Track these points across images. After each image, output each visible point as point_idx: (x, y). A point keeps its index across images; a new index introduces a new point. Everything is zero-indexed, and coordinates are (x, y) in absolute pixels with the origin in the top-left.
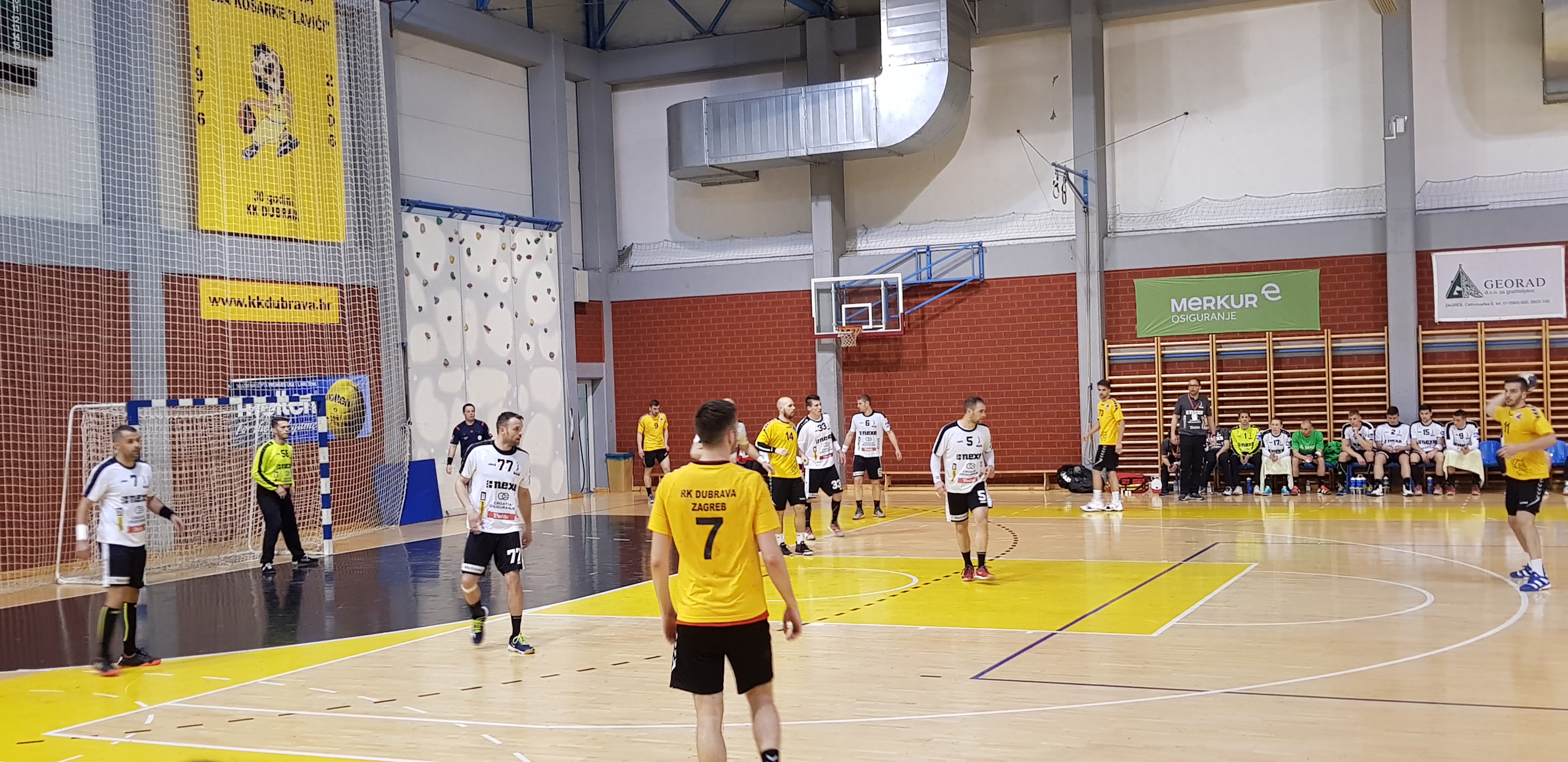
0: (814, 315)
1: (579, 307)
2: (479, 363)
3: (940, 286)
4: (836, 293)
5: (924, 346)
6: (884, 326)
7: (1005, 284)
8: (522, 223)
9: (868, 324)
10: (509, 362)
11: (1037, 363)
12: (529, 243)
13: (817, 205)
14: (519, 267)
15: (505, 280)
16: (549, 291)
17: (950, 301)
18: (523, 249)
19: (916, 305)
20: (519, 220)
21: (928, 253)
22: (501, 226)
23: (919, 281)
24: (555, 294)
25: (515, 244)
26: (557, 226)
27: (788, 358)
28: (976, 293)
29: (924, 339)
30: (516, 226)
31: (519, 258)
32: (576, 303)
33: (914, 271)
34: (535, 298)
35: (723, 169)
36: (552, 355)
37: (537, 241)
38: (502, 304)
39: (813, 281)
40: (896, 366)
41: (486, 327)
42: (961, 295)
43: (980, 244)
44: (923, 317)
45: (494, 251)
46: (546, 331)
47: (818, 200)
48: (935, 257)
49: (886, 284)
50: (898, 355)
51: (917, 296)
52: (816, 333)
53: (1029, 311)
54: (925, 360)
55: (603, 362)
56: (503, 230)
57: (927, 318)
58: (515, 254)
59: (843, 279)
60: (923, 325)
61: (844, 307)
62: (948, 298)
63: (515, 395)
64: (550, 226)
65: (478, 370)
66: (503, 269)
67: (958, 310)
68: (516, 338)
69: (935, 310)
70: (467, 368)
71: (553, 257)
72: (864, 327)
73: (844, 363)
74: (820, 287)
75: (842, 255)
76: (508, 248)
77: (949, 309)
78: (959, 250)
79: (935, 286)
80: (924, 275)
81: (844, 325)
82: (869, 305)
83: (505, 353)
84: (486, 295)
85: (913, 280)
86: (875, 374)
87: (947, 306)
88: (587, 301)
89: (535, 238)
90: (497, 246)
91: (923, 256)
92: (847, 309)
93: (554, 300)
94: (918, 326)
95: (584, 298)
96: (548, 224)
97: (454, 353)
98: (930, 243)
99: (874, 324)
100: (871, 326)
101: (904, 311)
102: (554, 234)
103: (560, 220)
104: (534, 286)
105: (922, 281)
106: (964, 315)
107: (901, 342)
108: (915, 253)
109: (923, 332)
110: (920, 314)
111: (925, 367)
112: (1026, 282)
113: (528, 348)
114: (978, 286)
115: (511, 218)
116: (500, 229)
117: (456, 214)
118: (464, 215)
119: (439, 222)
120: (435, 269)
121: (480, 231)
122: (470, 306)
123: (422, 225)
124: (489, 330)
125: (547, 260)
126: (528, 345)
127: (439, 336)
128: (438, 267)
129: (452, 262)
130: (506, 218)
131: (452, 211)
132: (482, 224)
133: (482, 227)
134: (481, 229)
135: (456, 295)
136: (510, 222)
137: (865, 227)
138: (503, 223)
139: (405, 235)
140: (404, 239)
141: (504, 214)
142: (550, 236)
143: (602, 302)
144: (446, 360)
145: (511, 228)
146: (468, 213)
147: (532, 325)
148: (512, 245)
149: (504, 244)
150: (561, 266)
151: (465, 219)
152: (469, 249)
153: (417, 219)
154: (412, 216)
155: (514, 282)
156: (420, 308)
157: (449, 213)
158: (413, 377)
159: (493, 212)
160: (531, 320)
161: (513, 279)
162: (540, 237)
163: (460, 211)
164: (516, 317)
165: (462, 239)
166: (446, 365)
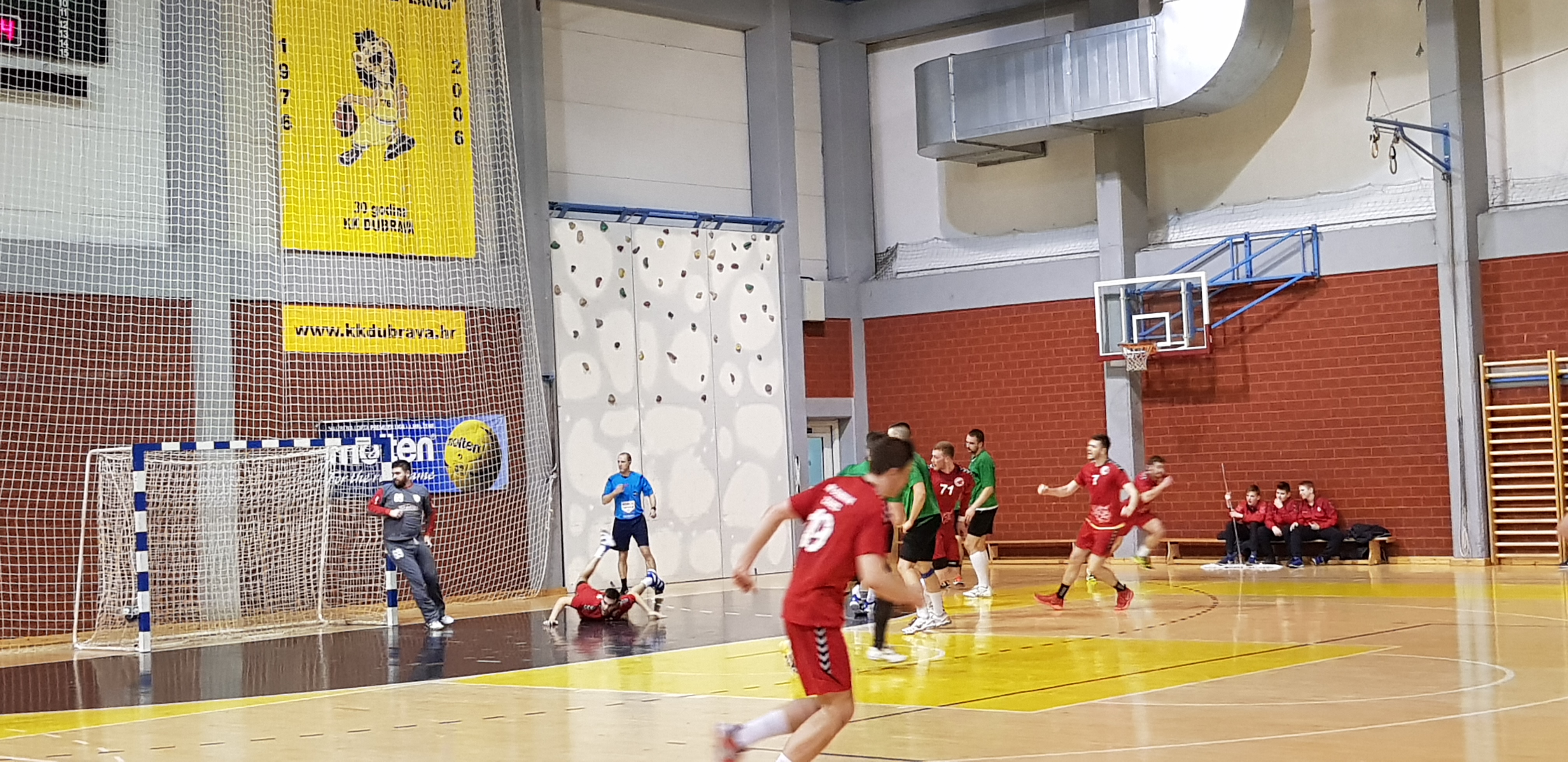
0: (1099, 330)
1: (811, 328)
2: (659, 399)
3: (1263, 286)
4: (1128, 301)
5: (1245, 369)
6: (1186, 342)
7: (1348, 281)
8: (724, 224)
9: (1165, 340)
10: (704, 398)
11: (1393, 389)
12: (735, 248)
13: (1103, 184)
14: (719, 281)
15: (699, 296)
16: (765, 308)
17: (1276, 307)
18: (726, 257)
19: (1234, 311)
20: (719, 220)
21: (1247, 243)
22: (695, 230)
23: (1236, 281)
24: (774, 310)
25: (714, 251)
26: (777, 226)
27: (1075, 388)
28: (1311, 295)
29: (1244, 360)
30: (717, 228)
31: (720, 267)
32: (804, 322)
33: (1230, 267)
34: (744, 317)
35: (980, 144)
36: (769, 389)
37: (747, 246)
38: (694, 326)
39: (1097, 285)
40: (1210, 394)
41: (670, 354)
42: (1290, 298)
43: (1313, 228)
44: (1242, 329)
45: (684, 260)
46: (760, 358)
47: (1103, 178)
48: (1256, 247)
49: (1189, 286)
50: (1213, 381)
51: (1233, 301)
52: (1101, 354)
53: (1382, 319)
54: (1246, 388)
55: (852, 396)
56: (696, 234)
57: (1247, 330)
58: (714, 263)
59: (1141, 281)
60: (1242, 341)
61: (1135, 318)
62: (1274, 302)
63: (713, 439)
64: (769, 226)
65: (658, 407)
66: (695, 282)
67: (1287, 319)
68: (714, 368)
69: (1259, 318)
70: (642, 406)
71: (772, 266)
72: (1160, 344)
73: (1143, 392)
74: (1107, 293)
75: (1139, 250)
76: (704, 256)
77: (1276, 317)
78: (1284, 239)
79: (1257, 287)
80: (1243, 271)
81: (1136, 341)
82: (1166, 315)
83: (700, 387)
84: (671, 315)
85: (1227, 279)
86: (1183, 407)
87: (1272, 314)
88: (823, 319)
89: (744, 242)
90: (689, 253)
91: (1241, 246)
92: (1138, 321)
93: (772, 319)
94: (1236, 342)
95: (818, 315)
96: (766, 223)
97: (623, 386)
98: (1246, 230)
99: (1172, 340)
100: (1168, 343)
101: (1212, 322)
102: (773, 237)
103: (781, 219)
104: (741, 301)
105: (1239, 281)
106: (1295, 326)
107: (1215, 364)
108: (1230, 244)
109: (1243, 349)
110: (1238, 325)
111: (1247, 398)
112: (1375, 279)
113: (733, 380)
114: (1313, 286)
115: (709, 218)
116: (693, 233)
117: (628, 217)
118: (639, 218)
119: (604, 227)
120: (598, 286)
121: (664, 237)
122: (647, 329)
123: (580, 233)
124: (675, 358)
125: (762, 269)
126: (732, 376)
127: (602, 367)
128: (601, 283)
129: (622, 276)
130: (700, 219)
131: (622, 213)
132: (666, 228)
133: (666, 232)
134: (664, 234)
135: (627, 315)
136: (707, 223)
137: (1178, 212)
138: (697, 226)
139: (555, 246)
140: (554, 251)
141: (696, 214)
142: (768, 238)
143: (849, 319)
144: (611, 396)
145: (709, 231)
146: (643, 215)
147: (739, 351)
148: (710, 251)
149: (698, 251)
150: (783, 276)
151: (641, 223)
152: (646, 259)
153: (572, 226)
154: (565, 223)
155: (712, 297)
156: (576, 333)
157: (618, 216)
158: (564, 417)
159: (682, 213)
160: (738, 345)
161: (712, 293)
162: (752, 241)
163: (632, 212)
164: (716, 341)
165: (636, 247)
166: (612, 402)
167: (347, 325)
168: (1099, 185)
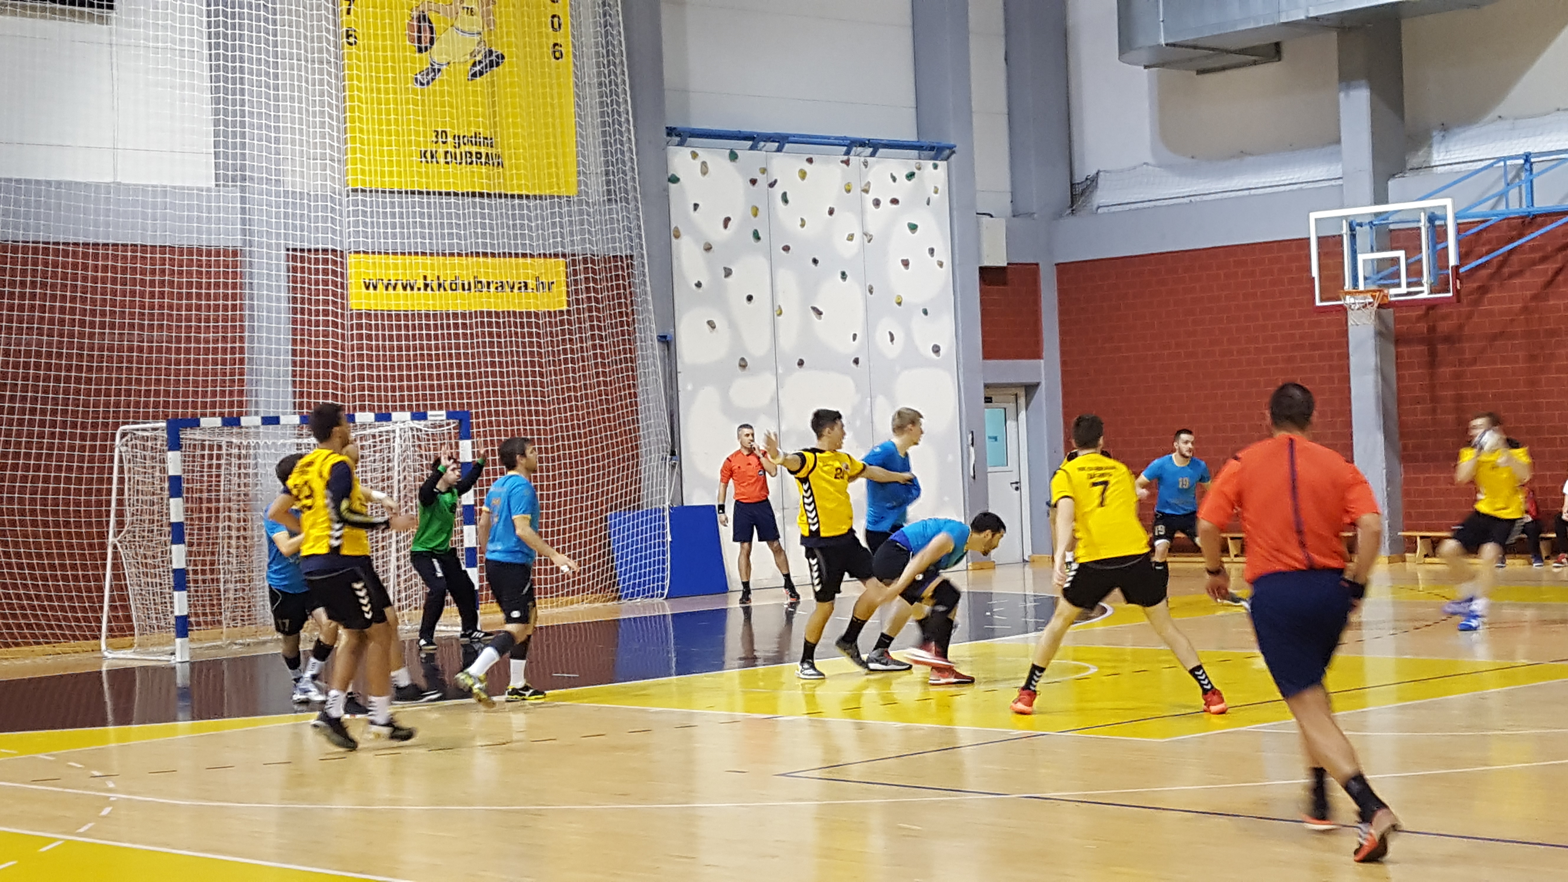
1: (989, 275)
2: (801, 363)
8: (881, 151)
9: (1399, 285)
10: (856, 361)
12: (894, 179)
13: (1347, 95)
14: (876, 219)
15: (851, 238)
16: (932, 251)
18: (882, 189)
20: (875, 146)
21: (1527, 166)
22: (845, 158)
24: (943, 253)
25: (869, 183)
26: (947, 152)
30: (873, 155)
31: (877, 203)
32: (982, 269)
34: (906, 263)
35: (1195, 47)
36: (936, 350)
37: (911, 176)
38: (844, 275)
41: (814, 309)
45: (832, 194)
46: (925, 312)
47: (1348, 87)
48: (1539, 172)
49: (1431, 217)
55: (1039, 357)
56: (847, 162)
58: (869, 198)
64: (937, 151)
65: (800, 373)
66: (846, 221)
68: (869, 324)
70: (780, 371)
71: (941, 200)
72: (1393, 291)
75: (1393, 176)
76: (856, 190)
80: (1525, 201)
83: (852, 348)
84: (815, 261)
88: (1005, 265)
89: (906, 172)
90: (838, 186)
93: (941, 264)
95: (998, 259)
96: (933, 149)
97: (757, 347)
98: (1531, 149)
100: (1403, 289)
102: (942, 164)
103: (952, 143)
104: (903, 244)
113: (892, 339)
115: (862, 144)
116: (842, 162)
117: (762, 144)
118: (777, 144)
119: (733, 156)
120: (726, 226)
121: (807, 167)
122: (787, 279)
123: (704, 164)
124: (819, 313)
125: (928, 204)
126: (891, 335)
127: (733, 325)
128: (730, 224)
129: (755, 215)
130: (851, 144)
131: (754, 139)
132: (811, 156)
133: (810, 161)
134: (807, 164)
135: (762, 263)
136: (860, 149)
137: (1445, 128)
138: (848, 153)
139: (674, 180)
140: (672, 186)
141: (845, 138)
142: (936, 167)
143: (1037, 264)
144: (743, 359)
145: (862, 159)
146: (781, 140)
147: (899, 304)
148: (863, 184)
149: (848, 184)
150: (955, 213)
151: (779, 150)
152: (784, 195)
153: (695, 155)
154: (686, 151)
155: (866, 239)
156: (699, 285)
157: (750, 143)
158: (685, 385)
159: (829, 138)
160: (899, 297)
161: (866, 235)
162: (916, 171)
163: (769, 138)
164: (871, 292)
165: (773, 180)
166: (743, 365)
167: (425, 278)
168: (1342, 95)
